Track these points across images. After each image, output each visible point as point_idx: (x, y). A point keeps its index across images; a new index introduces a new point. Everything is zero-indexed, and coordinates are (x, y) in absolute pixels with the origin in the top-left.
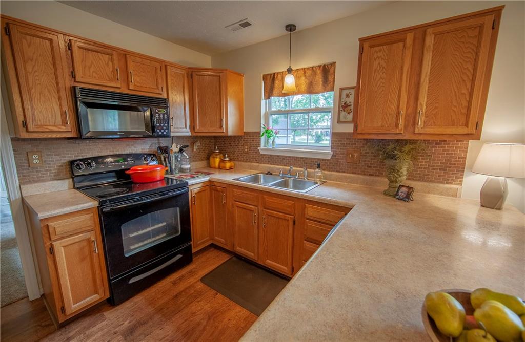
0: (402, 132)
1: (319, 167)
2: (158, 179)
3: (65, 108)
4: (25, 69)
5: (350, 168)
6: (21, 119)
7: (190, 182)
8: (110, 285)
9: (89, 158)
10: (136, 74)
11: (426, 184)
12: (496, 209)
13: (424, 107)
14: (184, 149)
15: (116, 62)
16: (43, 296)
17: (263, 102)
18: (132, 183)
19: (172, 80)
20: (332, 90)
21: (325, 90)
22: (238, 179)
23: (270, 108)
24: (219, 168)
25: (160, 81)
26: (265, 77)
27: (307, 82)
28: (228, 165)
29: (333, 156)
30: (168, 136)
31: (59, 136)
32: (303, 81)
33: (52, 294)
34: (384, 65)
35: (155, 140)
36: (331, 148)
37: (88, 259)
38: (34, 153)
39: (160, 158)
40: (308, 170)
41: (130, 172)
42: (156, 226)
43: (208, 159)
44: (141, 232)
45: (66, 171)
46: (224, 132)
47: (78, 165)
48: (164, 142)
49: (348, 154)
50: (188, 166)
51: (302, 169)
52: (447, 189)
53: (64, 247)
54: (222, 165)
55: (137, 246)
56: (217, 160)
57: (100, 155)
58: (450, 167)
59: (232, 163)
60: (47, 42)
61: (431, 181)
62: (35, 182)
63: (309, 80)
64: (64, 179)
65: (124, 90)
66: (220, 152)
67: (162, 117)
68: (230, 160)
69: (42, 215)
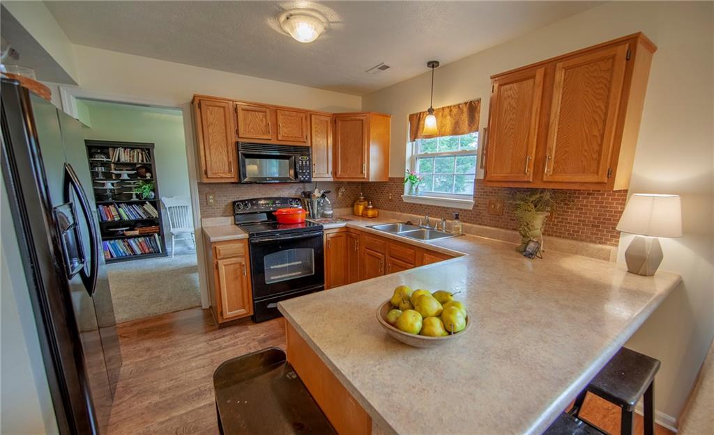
0: (531, 180)
1: (457, 217)
2: (300, 221)
3: (231, 159)
4: (208, 131)
5: (492, 220)
6: (204, 168)
7: (325, 226)
8: (254, 303)
9: (247, 200)
10: (284, 126)
11: (574, 242)
12: (641, 275)
13: (554, 152)
14: (326, 194)
15: (268, 117)
16: (211, 307)
17: (409, 145)
18: (277, 223)
19: (316, 128)
20: (477, 130)
21: (470, 131)
22: (371, 227)
23: (416, 152)
24: (362, 216)
25: (304, 129)
26: (411, 117)
27: (453, 121)
28: (370, 213)
29: (475, 206)
30: (309, 181)
31: (226, 181)
32: (449, 122)
33: (216, 307)
34: (514, 105)
35: (301, 185)
36: (474, 197)
37: (239, 279)
38: (210, 194)
39: (304, 203)
40: (448, 221)
41: (277, 213)
42: (293, 264)
43: (353, 206)
44: (279, 266)
45: (230, 209)
46: (364, 178)
47: (238, 205)
48: (308, 188)
49: (490, 205)
50: (330, 212)
51: (440, 220)
52: (599, 250)
53: (225, 265)
54: (365, 212)
55: (276, 277)
56: (361, 208)
57: (255, 197)
58: (605, 223)
59: (376, 212)
60: (222, 109)
61: (582, 240)
62: (210, 216)
63: (454, 119)
64: (228, 216)
65: (274, 142)
66: (365, 199)
67: (304, 163)
68: (374, 208)
69: (213, 239)
